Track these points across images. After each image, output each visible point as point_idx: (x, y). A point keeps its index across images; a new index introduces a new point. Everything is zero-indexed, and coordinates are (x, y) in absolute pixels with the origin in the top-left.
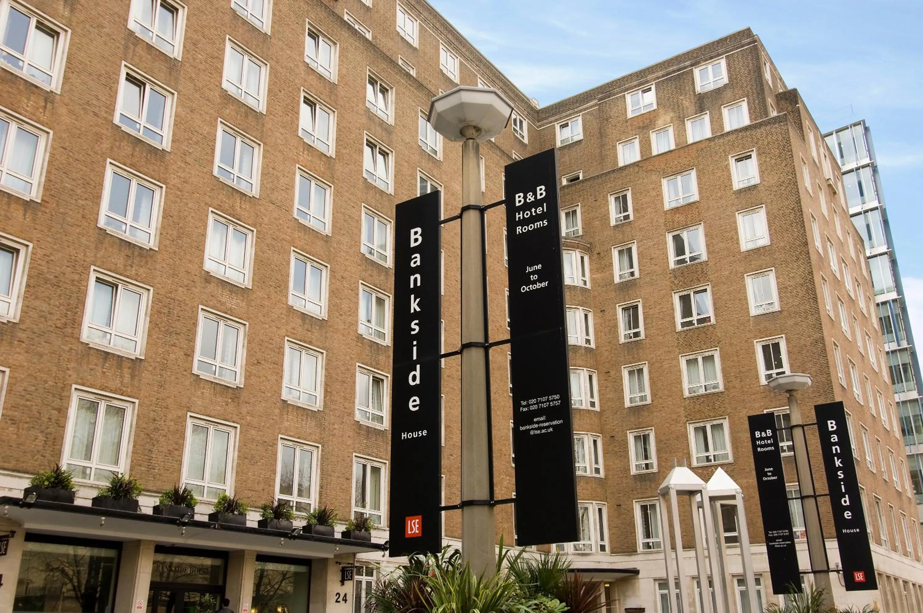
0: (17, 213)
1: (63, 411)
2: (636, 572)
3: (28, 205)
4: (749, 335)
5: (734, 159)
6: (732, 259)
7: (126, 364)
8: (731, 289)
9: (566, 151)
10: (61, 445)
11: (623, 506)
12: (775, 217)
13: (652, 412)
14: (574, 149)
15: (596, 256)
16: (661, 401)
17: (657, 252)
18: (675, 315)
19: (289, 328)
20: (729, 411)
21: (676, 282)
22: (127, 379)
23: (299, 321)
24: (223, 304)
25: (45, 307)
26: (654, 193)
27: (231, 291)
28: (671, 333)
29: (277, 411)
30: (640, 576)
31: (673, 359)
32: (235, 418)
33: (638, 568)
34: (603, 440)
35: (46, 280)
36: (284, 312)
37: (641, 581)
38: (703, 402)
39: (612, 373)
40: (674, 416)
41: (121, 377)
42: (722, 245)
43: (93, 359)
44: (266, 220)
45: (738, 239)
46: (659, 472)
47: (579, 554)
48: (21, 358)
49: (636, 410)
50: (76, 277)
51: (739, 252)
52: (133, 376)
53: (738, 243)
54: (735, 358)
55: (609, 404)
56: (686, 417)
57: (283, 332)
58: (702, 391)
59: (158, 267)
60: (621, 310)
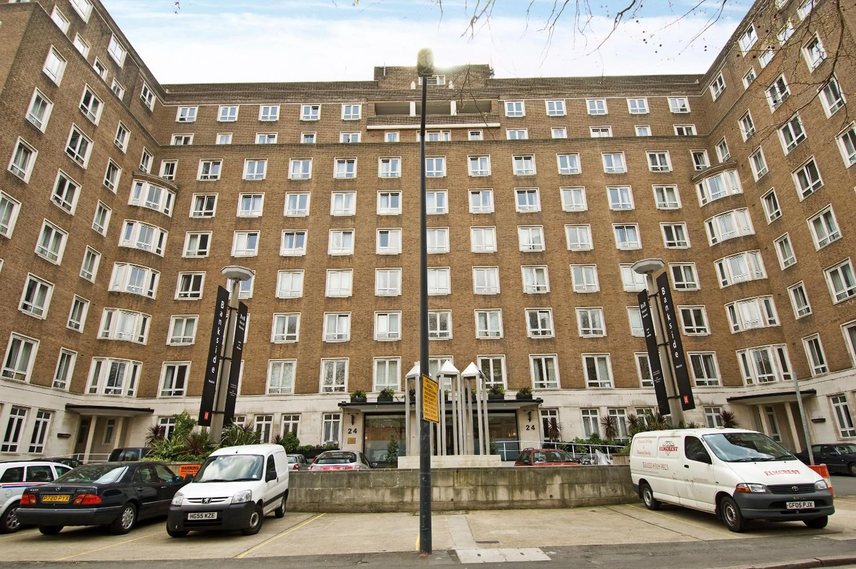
0: (345, 303)
1: (371, 368)
2: (814, 392)
3: (348, 299)
4: (850, 185)
5: (806, 49)
6: (823, 128)
7: (394, 344)
8: (828, 153)
9: (719, 101)
10: (372, 380)
11: (797, 344)
12: (845, 78)
13: (799, 269)
14: (722, 97)
15: (741, 168)
16: (803, 259)
17: (775, 147)
18: (797, 189)
19: (476, 304)
20: (849, 252)
21: (792, 164)
22: (395, 349)
23: (482, 299)
24: (437, 306)
25: (359, 332)
26: (763, 105)
27: (441, 299)
28: (797, 204)
29: (474, 345)
30: (817, 394)
31: (803, 224)
32: (450, 353)
33: (815, 389)
34: (774, 298)
35: (358, 322)
36: (472, 298)
37: (819, 398)
38: (830, 251)
39: (769, 247)
40: (813, 268)
41: (393, 349)
42: (814, 121)
43: (380, 345)
44: (455, 260)
45: (823, 110)
46: (813, 314)
47: (763, 384)
48: (353, 352)
49: (789, 270)
50: (369, 318)
51: (827, 120)
52: (397, 348)
53: (824, 114)
54: (845, 208)
55: (772, 271)
56: (822, 266)
57: (473, 307)
58: (829, 242)
59: (403, 301)
60: (764, 200)
